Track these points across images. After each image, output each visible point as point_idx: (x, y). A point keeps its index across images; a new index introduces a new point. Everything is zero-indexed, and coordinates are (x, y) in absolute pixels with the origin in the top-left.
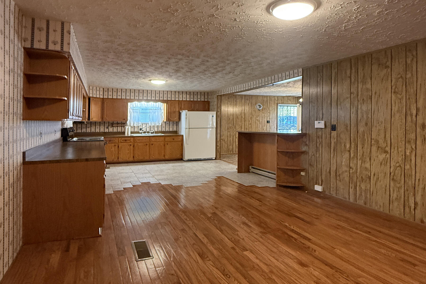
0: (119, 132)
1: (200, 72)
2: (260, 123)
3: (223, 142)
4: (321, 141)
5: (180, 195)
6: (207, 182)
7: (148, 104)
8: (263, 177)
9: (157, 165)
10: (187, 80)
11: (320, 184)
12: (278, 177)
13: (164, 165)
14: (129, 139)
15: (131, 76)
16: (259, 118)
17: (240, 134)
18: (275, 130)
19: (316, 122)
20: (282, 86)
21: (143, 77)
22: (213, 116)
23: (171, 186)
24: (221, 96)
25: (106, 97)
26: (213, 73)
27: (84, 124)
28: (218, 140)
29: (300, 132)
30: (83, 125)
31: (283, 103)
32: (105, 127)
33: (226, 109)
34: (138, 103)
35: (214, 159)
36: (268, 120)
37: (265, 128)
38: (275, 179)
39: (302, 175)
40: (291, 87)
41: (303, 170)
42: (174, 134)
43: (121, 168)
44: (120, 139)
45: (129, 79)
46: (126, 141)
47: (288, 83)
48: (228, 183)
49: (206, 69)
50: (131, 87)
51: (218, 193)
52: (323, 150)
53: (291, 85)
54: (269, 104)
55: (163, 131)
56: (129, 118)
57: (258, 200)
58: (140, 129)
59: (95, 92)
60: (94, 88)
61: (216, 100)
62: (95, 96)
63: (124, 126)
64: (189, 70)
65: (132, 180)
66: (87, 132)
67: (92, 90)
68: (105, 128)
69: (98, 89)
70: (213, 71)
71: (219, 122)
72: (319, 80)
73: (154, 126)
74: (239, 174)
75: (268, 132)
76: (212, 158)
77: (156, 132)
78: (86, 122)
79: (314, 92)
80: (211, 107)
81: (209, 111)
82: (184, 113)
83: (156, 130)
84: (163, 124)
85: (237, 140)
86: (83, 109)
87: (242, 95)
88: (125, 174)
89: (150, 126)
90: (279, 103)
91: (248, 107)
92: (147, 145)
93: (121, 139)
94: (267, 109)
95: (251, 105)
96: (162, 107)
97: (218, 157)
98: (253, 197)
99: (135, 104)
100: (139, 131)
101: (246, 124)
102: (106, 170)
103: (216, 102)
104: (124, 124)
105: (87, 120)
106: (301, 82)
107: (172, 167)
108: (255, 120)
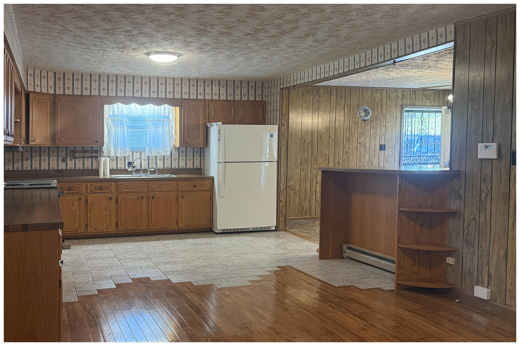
0: (88, 170)
1: (248, 34)
2: (365, 151)
3: (292, 192)
4: (489, 188)
5: (206, 305)
6: (259, 278)
7: (143, 107)
8: (368, 268)
9: (163, 242)
10: (221, 53)
11: (486, 283)
12: (399, 267)
13: (176, 241)
14: (107, 184)
15: (108, 43)
16: (363, 138)
17: (326, 173)
18: (397, 165)
19: (480, 145)
20: (412, 66)
21: (134, 46)
22: (272, 136)
23: (189, 286)
24: (288, 89)
25: (60, 92)
26: (273, 36)
27: (18, 152)
28: (282, 188)
29: (448, 169)
30: (16, 155)
31: (413, 105)
32: (60, 158)
33: (299, 120)
34: (124, 106)
35: (274, 228)
36: (383, 143)
37: (376, 160)
38: (394, 273)
39: (448, 264)
40: (430, 67)
41: (450, 253)
42: (195, 174)
43: (91, 247)
44: (89, 184)
45: (105, 50)
46: (101, 189)
47: (426, 58)
48: (301, 280)
49: (258, 27)
50: (110, 70)
51: (282, 303)
52: (494, 209)
53: (431, 63)
54: (384, 107)
55: (173, 167)
56: (106, 139)
57: (359, 317)
58: (130, 164)
59: (37, 82)
60: (38, 73)
61: (278, 100)
62: (38, 90)
63: (97, 157)
64: (226, 30)
65: (114, 272)
66: (24, 169)
67: (32, 77)
68: (60, 161)
69: (44, 74)
70: (273, 32)
71: (283, 148)
72: (488, 52)
73: (156, 157)
74: (323, 261)
75: (382, 169)
76: (269, 228)
77: (160, 171)
78: (22, 147)
79: (478, 79)
80: (269, 116)
81: (264, 123)
82: (214, 129)
83: (160, 165)
84: (173, 152)
85: (319, 188)
86: (16, 118)
87: (331, 87)
88: (99, 261)
89: (148, 157)
90: (406, 106)
91: (342, 114)
92: (142, 198)
93: (91, 185)
94: (382, 117)
95: (349, 110)
96: (171, 115)
97: (281, 224)
98: (350, 312)
99: (118, 109)
100: (127, 168)
101: (337, 152)
102: (63, 251)
103: (278, 104)
104: (97, 152)
105: (23, 142)
106: (452, 56)
107: (193, 247)
108: (355, 144)
